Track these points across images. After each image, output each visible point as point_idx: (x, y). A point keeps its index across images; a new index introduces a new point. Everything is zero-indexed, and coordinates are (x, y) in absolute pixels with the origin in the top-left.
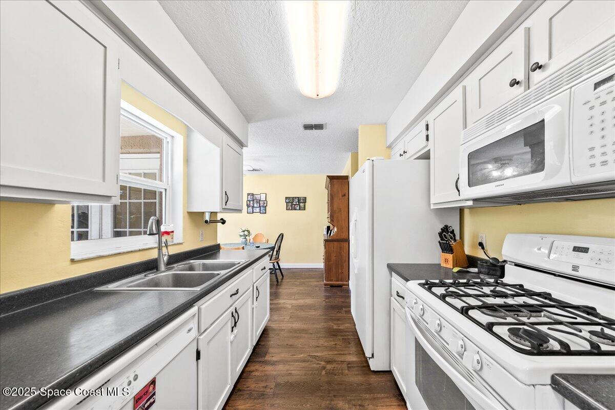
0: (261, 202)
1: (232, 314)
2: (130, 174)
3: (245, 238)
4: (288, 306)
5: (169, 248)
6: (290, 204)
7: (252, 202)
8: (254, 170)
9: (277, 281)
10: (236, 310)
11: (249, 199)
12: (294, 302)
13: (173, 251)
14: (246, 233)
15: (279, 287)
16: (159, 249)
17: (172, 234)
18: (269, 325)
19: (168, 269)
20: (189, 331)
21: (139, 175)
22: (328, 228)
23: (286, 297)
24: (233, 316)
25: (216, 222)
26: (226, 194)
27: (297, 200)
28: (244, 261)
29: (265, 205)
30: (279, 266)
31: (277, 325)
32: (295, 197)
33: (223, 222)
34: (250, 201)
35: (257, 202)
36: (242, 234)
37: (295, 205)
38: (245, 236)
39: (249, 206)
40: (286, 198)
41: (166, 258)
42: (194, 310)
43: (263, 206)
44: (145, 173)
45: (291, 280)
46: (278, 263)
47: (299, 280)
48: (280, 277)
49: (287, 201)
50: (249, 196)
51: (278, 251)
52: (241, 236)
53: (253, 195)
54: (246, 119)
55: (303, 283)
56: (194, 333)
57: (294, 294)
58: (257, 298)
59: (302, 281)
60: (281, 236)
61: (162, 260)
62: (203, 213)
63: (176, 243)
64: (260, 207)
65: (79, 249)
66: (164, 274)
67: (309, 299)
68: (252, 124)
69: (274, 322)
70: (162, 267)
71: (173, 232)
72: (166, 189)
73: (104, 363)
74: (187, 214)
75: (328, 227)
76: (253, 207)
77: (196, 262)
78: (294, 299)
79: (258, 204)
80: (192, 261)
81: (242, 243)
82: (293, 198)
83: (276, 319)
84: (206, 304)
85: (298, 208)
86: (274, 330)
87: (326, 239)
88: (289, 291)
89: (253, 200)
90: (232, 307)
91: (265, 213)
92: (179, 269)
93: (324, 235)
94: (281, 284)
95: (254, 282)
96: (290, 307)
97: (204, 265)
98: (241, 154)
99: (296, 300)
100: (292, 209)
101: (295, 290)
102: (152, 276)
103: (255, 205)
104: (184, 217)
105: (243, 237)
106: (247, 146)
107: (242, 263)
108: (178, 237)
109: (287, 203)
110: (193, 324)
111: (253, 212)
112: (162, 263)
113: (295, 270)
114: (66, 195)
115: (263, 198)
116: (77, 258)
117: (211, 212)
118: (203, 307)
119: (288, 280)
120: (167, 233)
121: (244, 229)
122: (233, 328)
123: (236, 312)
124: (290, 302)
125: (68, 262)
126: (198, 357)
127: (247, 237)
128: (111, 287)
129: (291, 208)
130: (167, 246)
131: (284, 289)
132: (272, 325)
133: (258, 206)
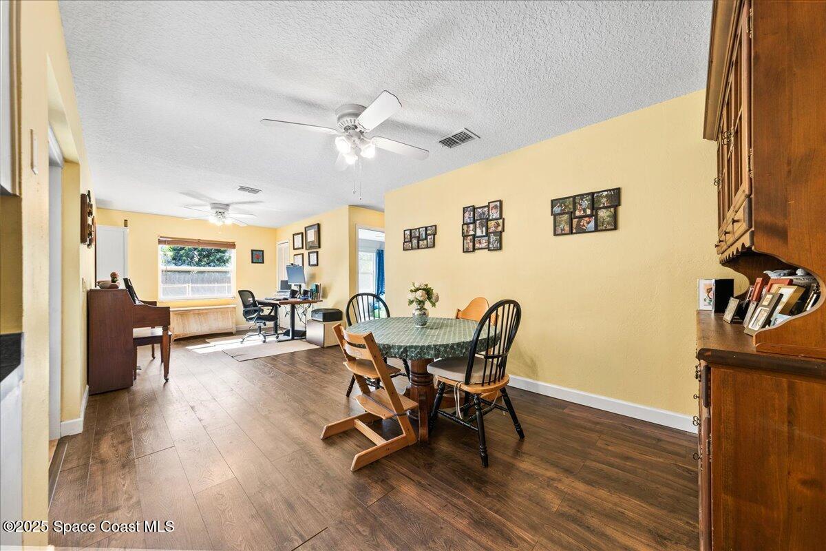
0: (492, 224)
6: (566, 217)
22: (723, 290)
27: (586, 203)
32: (582, 196)
35: (482, 225)
37: (581, 217)
49: (557, 210)
52: (411, 301)
53: (474, 209)
64: (488, 234)
75: (719, 283)
79: (484, 229)
82: (574, 197)
85: (592, 225)
87: (714, 345)
89: (474, 222)
93: (699, 312)
100: (571, 233)
129: (567, 229)
133: (484, 234)
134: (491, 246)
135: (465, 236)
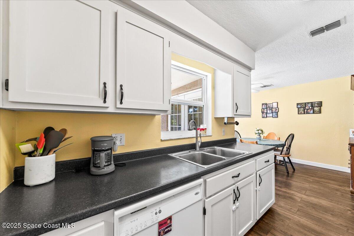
0: (274, 109)
1: (234, 190)
2: (194, 100)
3: (259, 135)
4: (297, 198)
5: (202, 138)
7: (265, 110)
8: (265, 86)
9: (288, 173)
10: (238, 188)
11: (264, 107)
12: (304, 196)
13: (204, 140)
14: (261, 132)
15: (289, 178)
16: (196, 138)
17: (205, 130)
18: (274, 208)
19: (200, 150)
20: (197, 194)
21: (196, 100)
23: (295, 189)
24: (234, 192)
25: (233, 123)
26: (236, 105)
27: (310, 105)
28: (248, 153)
29: (277, 111)
30: (290, 160)
31: (283, 212)
32: (308, 103)
33: (237, 124)
34: (264, 109)
35: (270, 110)
36: (257, 132)
37: (308, 109)
38: (259, 134)
39: (264, 113)
40: (298, 104)
41: (200, 144)
42: (200, 181)
43: (275, 112)
44: (199, 99)
45: (304, 176)
46: (288, 158)
47: (312, 178)
48: (291, 170)
49: (299, 106)
50: (263, 106)
51: (289, 148)
52: (256, 133)
53: (266, 104)
54: (253, 49)
55: (318, 182)
56: (200, 196)
57: (306, 189)
58: (260, 183)
59: (317, 179)
60: (292, 136)
61: (197, 144)
62: (223, 118)
63: (208, 135)
64: (272, 113)
65: (165, 135)
66: (197, 152)
67: (325, 200)
68: (258, 51)
69: (280, 207)
70: (198, 148)
71: (206, 129)
72: (203, 106)
73: (141, 198)
74: (214, 119)
76: (267, 113)
77: (217, 148)
78: (305, 194)
79: (271, 111)
80: (215, 147)
81: (257, 139)
82: (305, 103)
83: (283, 205)
84: (211, 179)
85: (312, 112)
86: (279, 214)
88: (298, 184)
89: (267, 108)
90: (234, 186)
91: (277, 117)
92: (206, 151)
93: (350, 138)
94: (291, 177)
95: (257, 170)
96: (299, 200)
97: (222, 151)
98: (249, 76)
99: (307, 195)
100: (304, 113)
101: (307, 185)
102: (192, 152)
103: (268, 112)
104: (212, 121)
105: (257, 135)
106: (254, 69)
107: (245, 154)
108: (209, 132)
109: (298, 108)
110: (200, 190)
111: (267, 117)
112: (198, 146)
113: (309, 167)
114: (144, 111)
115: (275, 105)
116: (163, 139)
117: (228, 118)
118: (208, 180)
119: (299, 175)
120: (203, 129)
121: (258, 129)
122: (234, 201)
123: (238, 190)
124: (299, 195)
125: (160, 141)
126: (204, 212)
127: (261, 135)
128: (173, 155)
129: (303, 112)
130: (200, 137)
131: (294, 181)
132: (277, 209)
133: (271, 112)
134: (273, 116)
135: (263, 113)
